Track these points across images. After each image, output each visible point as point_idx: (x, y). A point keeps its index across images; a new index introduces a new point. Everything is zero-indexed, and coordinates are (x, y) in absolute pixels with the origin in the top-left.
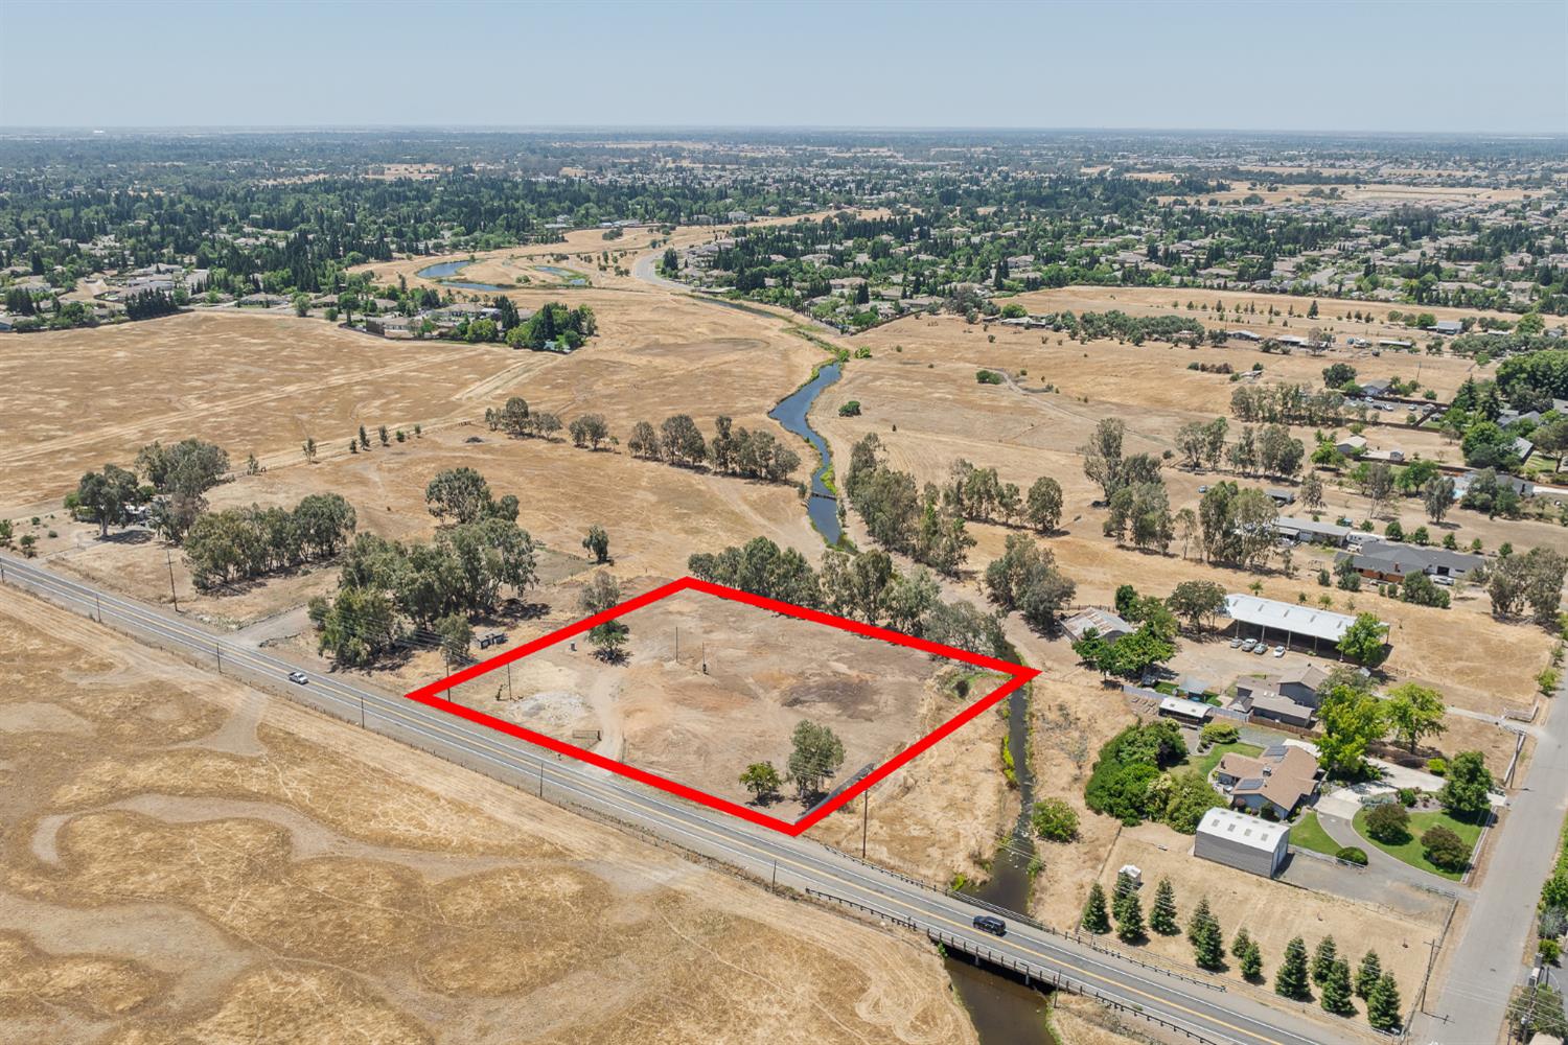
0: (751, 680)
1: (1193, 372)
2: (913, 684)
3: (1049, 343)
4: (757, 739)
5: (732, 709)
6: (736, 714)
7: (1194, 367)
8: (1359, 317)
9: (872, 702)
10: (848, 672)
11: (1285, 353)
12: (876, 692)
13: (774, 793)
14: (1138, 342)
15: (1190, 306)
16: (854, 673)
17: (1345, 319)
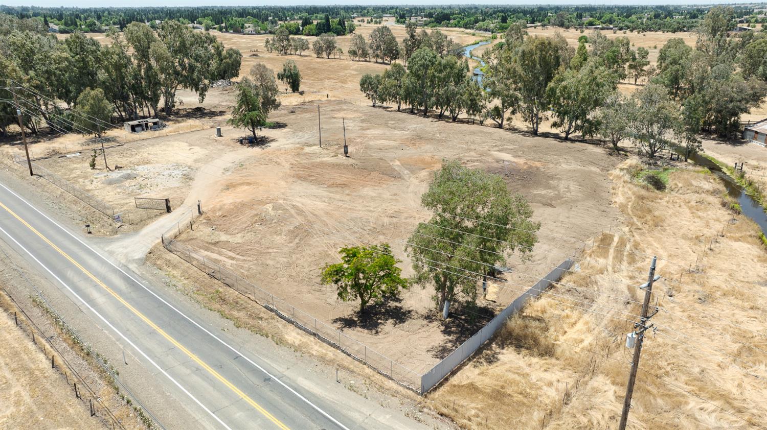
0: (398, 163)
2: (595, 173)
4: (386, 220)
5: (363, 186)
6: (368, 191)
9: (548, 187)
10: (516, 160)
12: (552, 178)
13: (393, 304)
16: (521, 161)
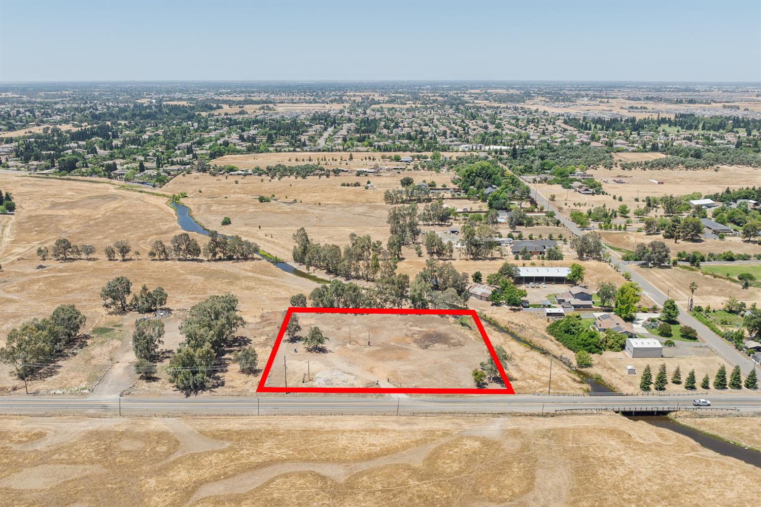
0: (392, 343)
1: (343, 187)
2: (452, 328)
3: (265, 181)
5: (407, 356)
6: (411, 358)
7: (343, 185)
8: (370, 158)
9: (451, 338)
10: (423, 330)
11: (366, 175)
14: (304, 177)
15: (297, 160)
16: (426, 329)
17: (364, 160)
